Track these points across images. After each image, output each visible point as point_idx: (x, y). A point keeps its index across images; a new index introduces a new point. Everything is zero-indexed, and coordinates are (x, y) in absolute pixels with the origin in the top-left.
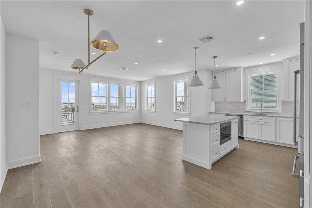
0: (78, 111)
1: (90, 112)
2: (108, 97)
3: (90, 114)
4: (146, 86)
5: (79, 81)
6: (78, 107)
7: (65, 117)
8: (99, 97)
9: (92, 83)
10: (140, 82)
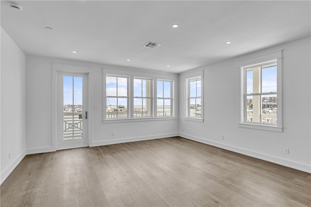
0: (86, 117)
1: (103, 120)
2: (130, 97)
3: (104, 122)
4: (187, 80)
5: (88, 74)
6: (86, 113)
7: (76, 126)
8: (117, 97)
9: (106, 77)
10: (178, 75)
